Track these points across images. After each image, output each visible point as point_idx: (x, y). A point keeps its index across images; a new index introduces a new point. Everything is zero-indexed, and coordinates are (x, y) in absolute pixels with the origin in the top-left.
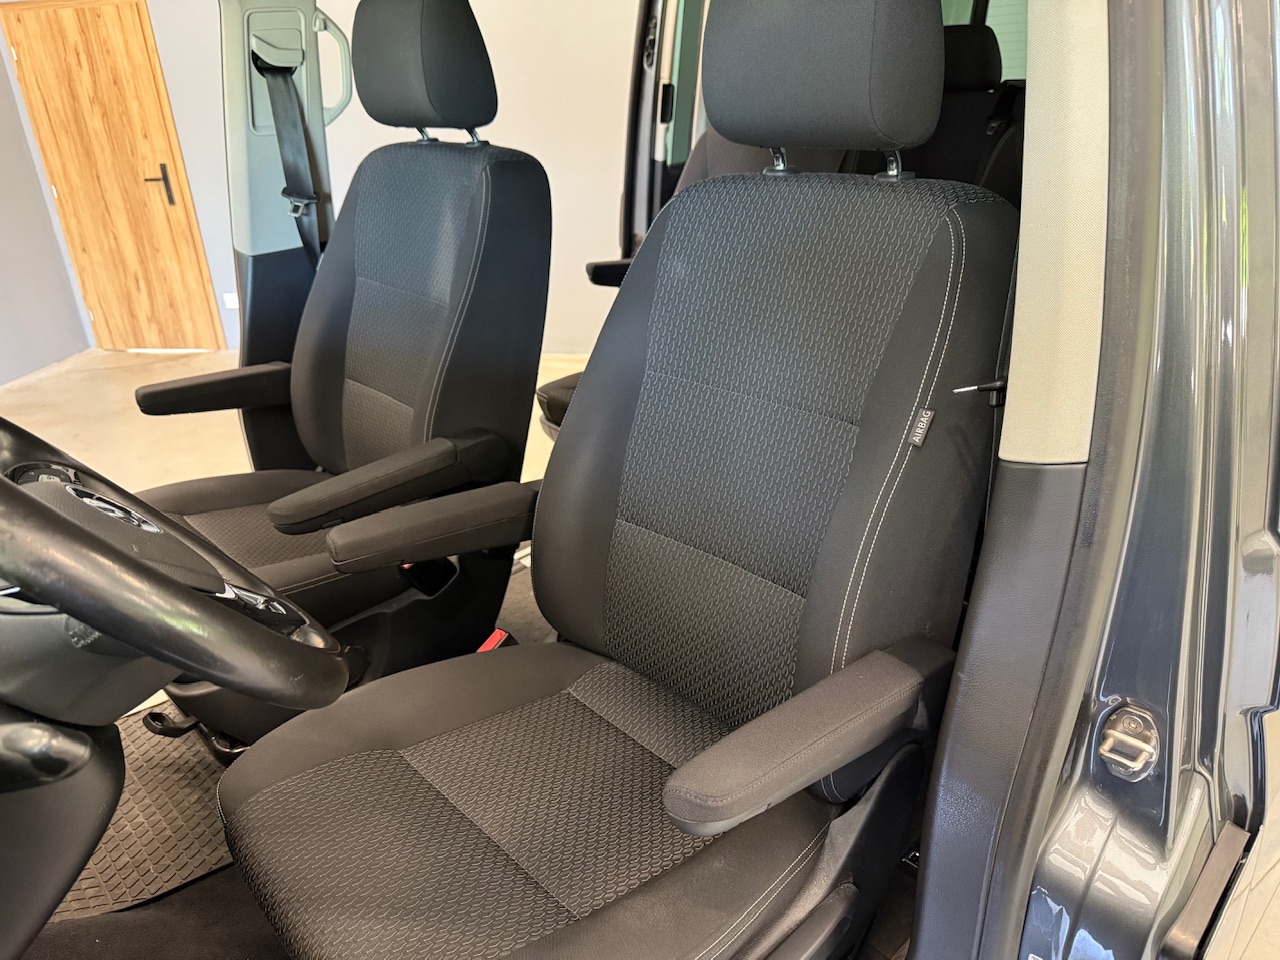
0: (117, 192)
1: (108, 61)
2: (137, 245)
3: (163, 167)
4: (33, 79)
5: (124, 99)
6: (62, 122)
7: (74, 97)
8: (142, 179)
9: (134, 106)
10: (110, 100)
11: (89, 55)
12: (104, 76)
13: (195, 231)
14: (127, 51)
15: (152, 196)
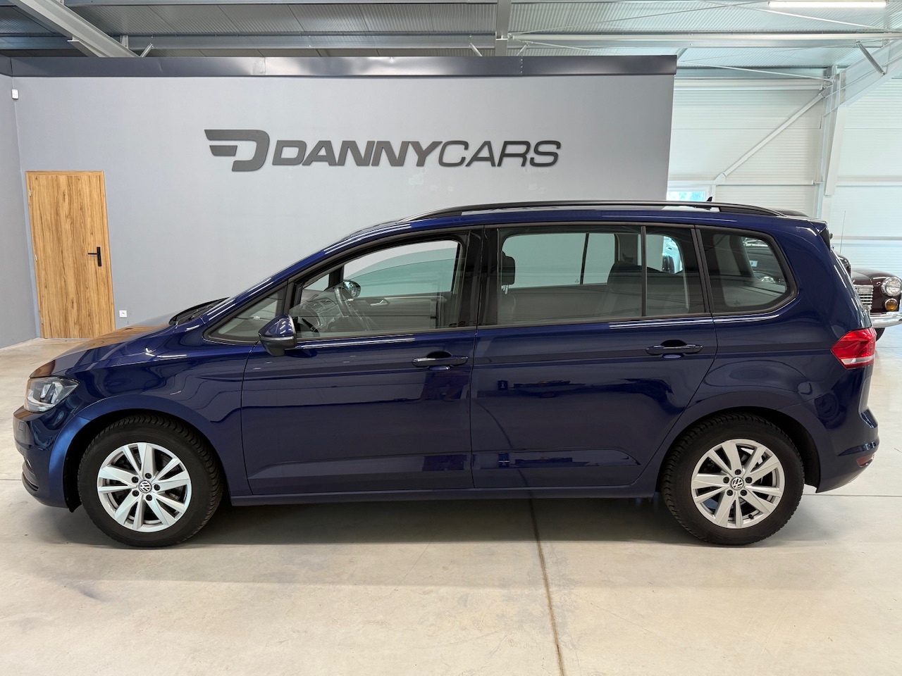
0: (71, 259)
1: (79, 199)
2: (76, 285)
3: (99, 249)
4: (38, 206)
5: (84, 216)
6: (48, 225)
7: (57, 214)
8: (86, 253)
9: (89, 220)
10: (76, 217)
11: (70, 196)
12: (76, 206)
13: (110, 279)
14: (90, 196)
15: (89, 262)
